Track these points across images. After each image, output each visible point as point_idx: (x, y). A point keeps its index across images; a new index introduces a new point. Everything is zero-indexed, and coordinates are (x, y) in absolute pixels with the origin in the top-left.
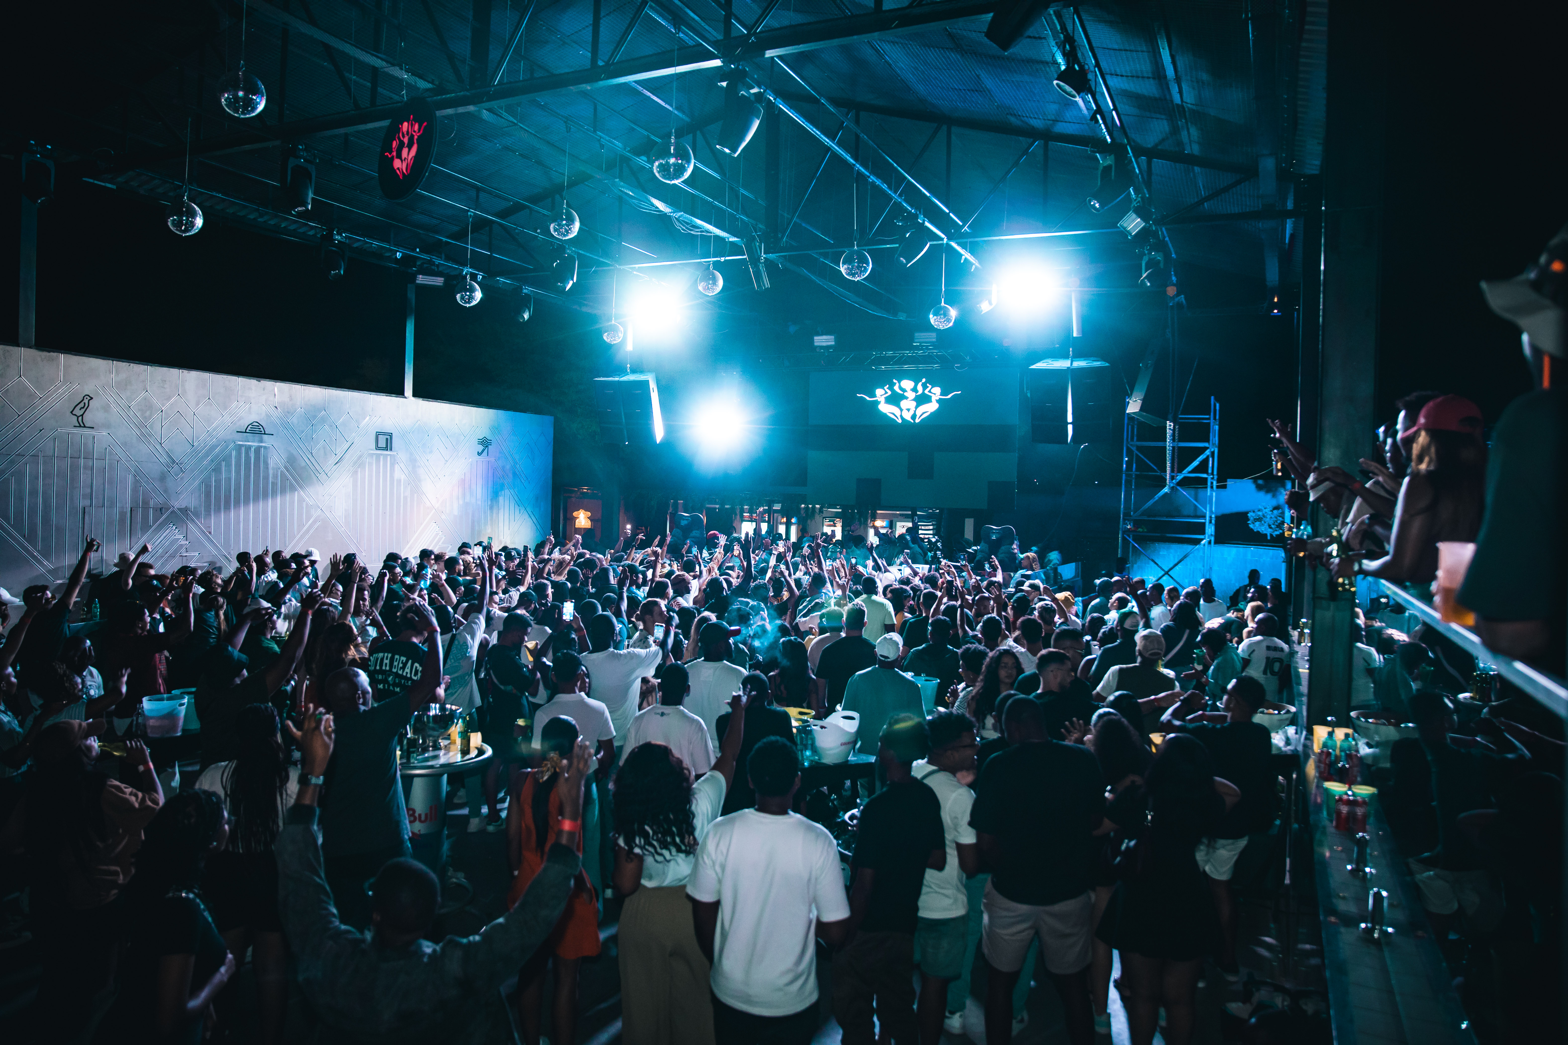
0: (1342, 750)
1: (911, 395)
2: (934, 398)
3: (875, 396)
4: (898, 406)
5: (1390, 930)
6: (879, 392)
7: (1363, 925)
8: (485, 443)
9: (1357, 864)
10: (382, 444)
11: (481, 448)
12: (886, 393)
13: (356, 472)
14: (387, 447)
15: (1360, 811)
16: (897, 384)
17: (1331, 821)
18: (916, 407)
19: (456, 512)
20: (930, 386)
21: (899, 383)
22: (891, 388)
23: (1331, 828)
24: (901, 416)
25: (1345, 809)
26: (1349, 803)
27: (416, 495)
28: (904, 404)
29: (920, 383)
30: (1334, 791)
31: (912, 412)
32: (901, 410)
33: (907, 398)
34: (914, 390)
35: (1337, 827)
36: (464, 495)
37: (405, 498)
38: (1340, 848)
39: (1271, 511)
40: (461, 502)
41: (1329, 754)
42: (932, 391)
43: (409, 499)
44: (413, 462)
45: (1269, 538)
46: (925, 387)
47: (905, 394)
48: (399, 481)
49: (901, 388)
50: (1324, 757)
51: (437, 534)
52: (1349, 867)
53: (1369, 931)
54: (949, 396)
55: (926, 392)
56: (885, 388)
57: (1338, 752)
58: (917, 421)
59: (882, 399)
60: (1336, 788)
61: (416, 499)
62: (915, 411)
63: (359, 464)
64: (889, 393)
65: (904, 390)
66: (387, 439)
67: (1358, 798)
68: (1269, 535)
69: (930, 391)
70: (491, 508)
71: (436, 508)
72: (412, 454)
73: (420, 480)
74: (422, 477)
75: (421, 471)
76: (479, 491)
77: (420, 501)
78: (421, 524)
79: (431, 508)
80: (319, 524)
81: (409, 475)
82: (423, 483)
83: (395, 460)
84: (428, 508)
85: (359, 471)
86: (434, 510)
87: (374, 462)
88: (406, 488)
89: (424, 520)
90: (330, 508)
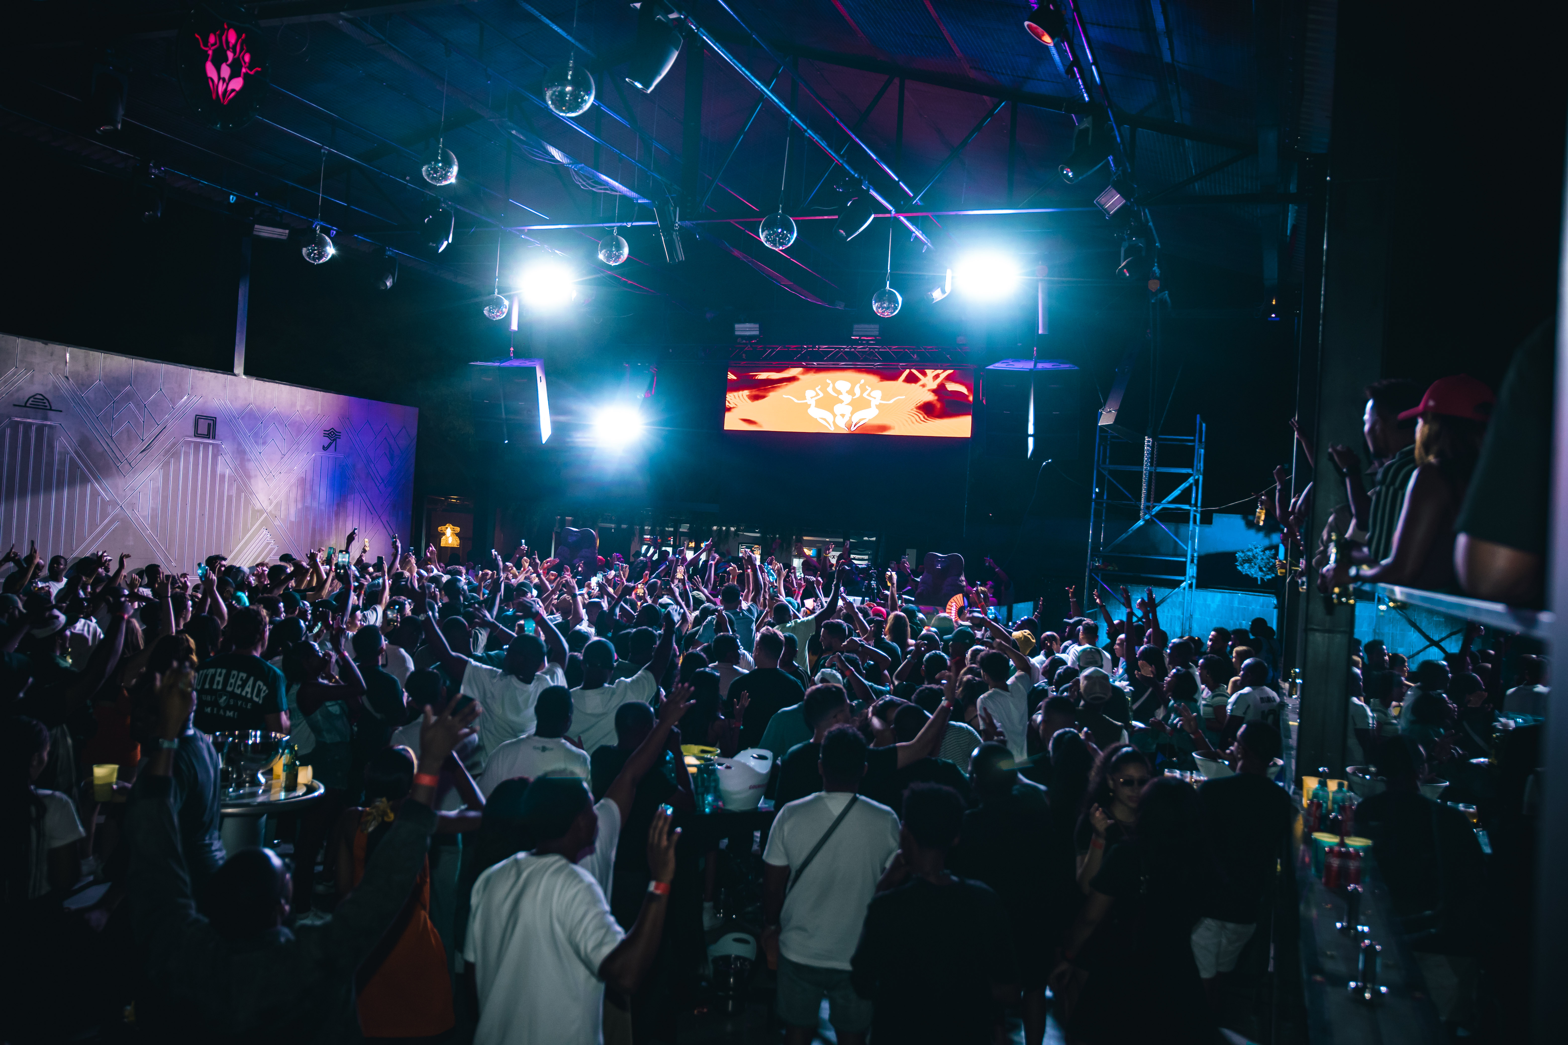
0: (1334, 801)
1: (847, 398)
2: (874, 403)
3: (805, 398)
4: (832, 411)
5: (1383, 989)
6: (809, 393)
7: (1352, 984)
8: (332, 434)
9: (1349, 922)
10: (203, 429)
11: (327, 441)
12: (818, 394)
13: (167, 464)
15: (1353, 865)
16: (831, 385)
17: (1320, 878)
18: (852, 413)
19: (293, 519)
20: (870, 389)
21: (834, 383)
22: (824, 390)
23: (1319, 885)
24: (834, 422)
25: (1335, 862)
26: (1340, 855)
27: (243, 494)
28: (838, 408)
29: (858, 385)
30: (1324, 842)
31: (846, 419)
32: (835, 416)
33: (841, 402)
34: (851, 392)
35: (1326, 884)
36: (304, 497)
37: (230, 498)
38: (1329, 906)
39: (1262, 551)
40: (300, 506)
41: (1319, 805)
42: (873, 394)
43: (234, 500)
44: (241, 453)
45: (1259, 583)
46: (863, 389)
47: (840, 397)
48: (223, 476)
49: (834, 389)
50: (1314, 808)
51: (268, 544)
52: (1338, 925)
53: (1359, 991)
54: (891, 401)
55: (865, 395)
56: (817, 389)
57: (1330, 803)
58: (853, 429)
59: (812, 402)
60: (1327, 839)
61: (243, 500)
62: (851, 418)
63: (172, 453)
64: (821, 395)
65: (839, 393)
66: (209, 425)
67: (1351, 849)
68: (1259, 579)
69: (869, 395)
70: (337, 515)
71: (268, 511)
72: (239, 444)
73: (249, 477)
74: (252, 473)
75: (251, 466)
76: (323, 493)
77: (248, 502)
78: (249, 531)
79: (261, 512)
80: (117, 524)
81: (236, 470)
82: (252, 481)
83: (218, 451)
84: (258, 511)
85: (172, 461)
86: (265, 514)
87: (192, 451)
88: (230, 485)
89: (252, 525)
90: (133, 506)
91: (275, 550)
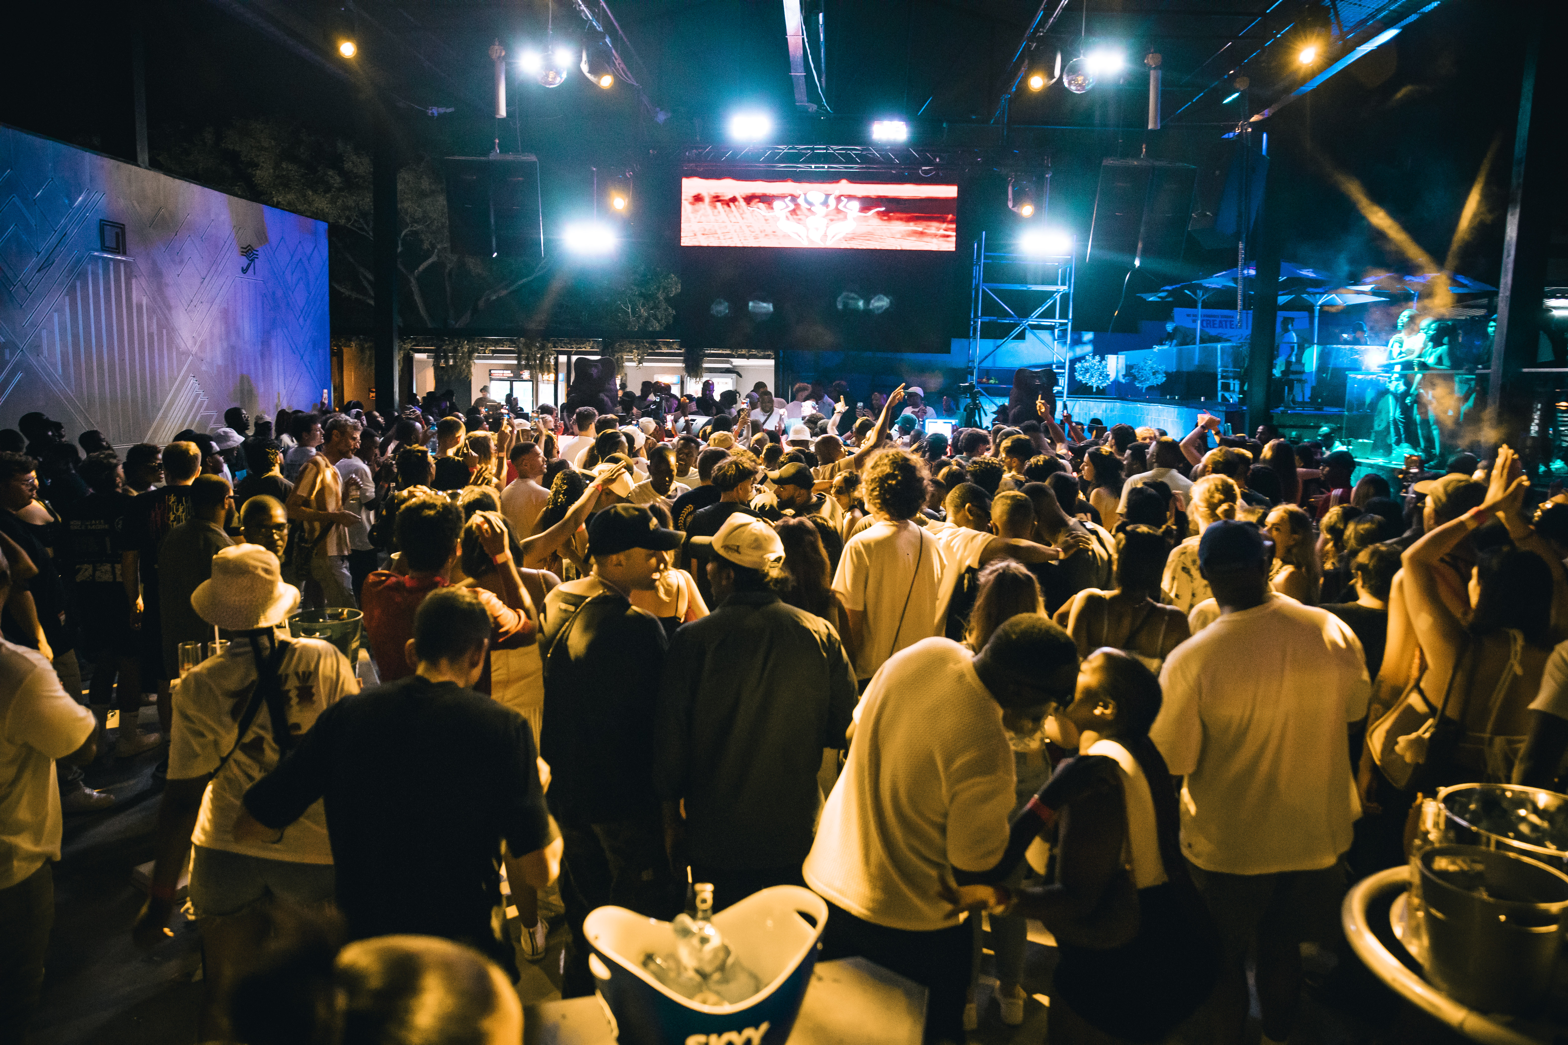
1: (820, 210)
2: (851, 215)
3: (773, 211)
4: (804, 224)
6: (778, 205)
8: (248, 252)
10: (111, 242)
11: (244, 261)
12: (787, 206)
13: (73, 288)
14: (118, 248)
16: (802, 196)
18: (827, 226)
19: (219, 361)
20: (845, 200)
21: (805, 194)
22: (794, 200)
24: (807, 236)
27: (165, 331)
28: (811, 221)
29: (832, 196)
31: (821, 233)
32: (808, 230)
33: (814, 214)
34: (825, 203)
36: (228, 333)
37: (151, 335)
40: (225, 345)
43: (156, 338)
44: (156, 274)
45: (1094, 390)
46: (838, 200)
47: (813, 208)
48: (140, 307)
49: (806, 200)
51: (198, 396)
54: (870, 213)
55: (840, 206)
56: (787, 200)
59: (782, 215)
61: (165, 338)
62: (826, 233)
63: (77, 273)
64: (792, 206)
65: (811, 204)
66: (117, 234)
68: (1095, 386)
69: (845, 207)
70: (263, 356)
71: (193, 353)
72: (154, 263)
73: (169, 308)
74: (172, 303)
75: (170, 292)
76: (248, 329)
77: (171, 341)
78: (176, 379)
79: (187, 353)
80: (19, 376)
81: (154, 298)
82: (173, 312)
83: (131, 272)
84: (183, 353)
85: (78, 284)
86: (191, 357)
87: (101, 271)
88: (150, 319)
89: (179, 372)
90: (37, 349)
91: (206, 403)
